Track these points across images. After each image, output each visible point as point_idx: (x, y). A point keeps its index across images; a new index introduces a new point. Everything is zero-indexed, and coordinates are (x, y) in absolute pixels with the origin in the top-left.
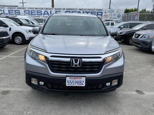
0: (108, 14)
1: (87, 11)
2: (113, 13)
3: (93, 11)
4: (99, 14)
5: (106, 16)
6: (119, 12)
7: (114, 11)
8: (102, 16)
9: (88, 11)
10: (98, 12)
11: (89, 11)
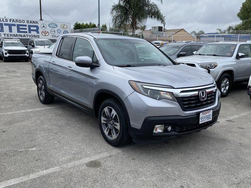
0: (48, 29)
1: (9, 22)
2: (57, 28)
3: (20, 24)
4: (32, 28)
5: (45, 33)
6: (65, 27)
7: (57, 26)
8: (38, 32)
9: (11, 23)
10: (30, 26)
11: (14, 23)
